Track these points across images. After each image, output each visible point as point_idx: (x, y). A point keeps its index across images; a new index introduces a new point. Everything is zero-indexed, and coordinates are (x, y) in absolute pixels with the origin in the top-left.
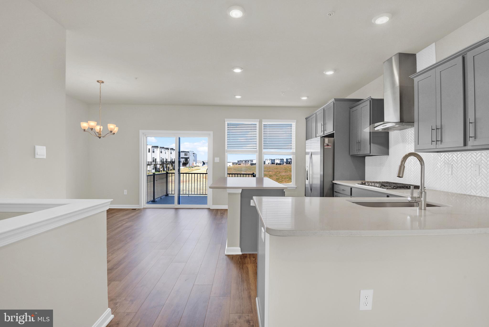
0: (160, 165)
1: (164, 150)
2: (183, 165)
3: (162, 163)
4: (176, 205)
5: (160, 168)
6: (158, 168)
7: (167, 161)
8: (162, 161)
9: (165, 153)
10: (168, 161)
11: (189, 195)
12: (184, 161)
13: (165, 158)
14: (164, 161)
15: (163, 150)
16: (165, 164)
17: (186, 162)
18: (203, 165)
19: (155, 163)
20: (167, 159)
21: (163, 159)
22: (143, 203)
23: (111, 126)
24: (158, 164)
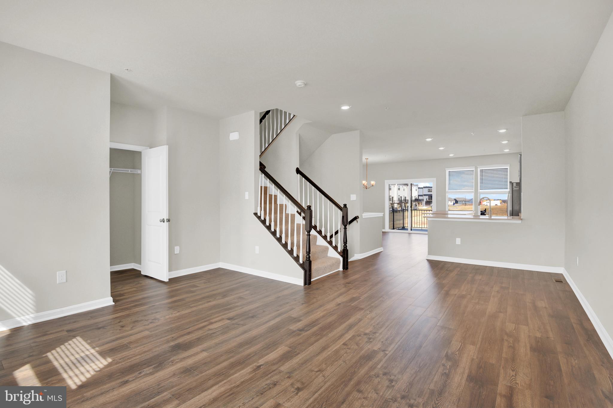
0: (398, 204)
1: (403, 187)
2: (426, 204)
3: (400, 202)
4: (409, 231)
5: (398, 208)
6: (396, 208)
7: (405, 200)
8: (400, 199)
9: (404, 189)
10: (407, 199)
11: (423, 229)
12: (428, 199)
13: (404, 196)
14: (403, 199)
15: (401, 187)
16: (404, 203)
17: (430, 200)
18: (454, 204)
19: (392, 202)
20: (405, 197)
21: (401, 197)
22: (387, 229)
23: (373, 183)
24: (395, 203)
